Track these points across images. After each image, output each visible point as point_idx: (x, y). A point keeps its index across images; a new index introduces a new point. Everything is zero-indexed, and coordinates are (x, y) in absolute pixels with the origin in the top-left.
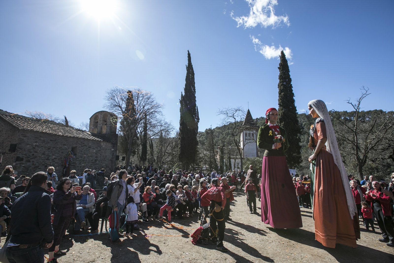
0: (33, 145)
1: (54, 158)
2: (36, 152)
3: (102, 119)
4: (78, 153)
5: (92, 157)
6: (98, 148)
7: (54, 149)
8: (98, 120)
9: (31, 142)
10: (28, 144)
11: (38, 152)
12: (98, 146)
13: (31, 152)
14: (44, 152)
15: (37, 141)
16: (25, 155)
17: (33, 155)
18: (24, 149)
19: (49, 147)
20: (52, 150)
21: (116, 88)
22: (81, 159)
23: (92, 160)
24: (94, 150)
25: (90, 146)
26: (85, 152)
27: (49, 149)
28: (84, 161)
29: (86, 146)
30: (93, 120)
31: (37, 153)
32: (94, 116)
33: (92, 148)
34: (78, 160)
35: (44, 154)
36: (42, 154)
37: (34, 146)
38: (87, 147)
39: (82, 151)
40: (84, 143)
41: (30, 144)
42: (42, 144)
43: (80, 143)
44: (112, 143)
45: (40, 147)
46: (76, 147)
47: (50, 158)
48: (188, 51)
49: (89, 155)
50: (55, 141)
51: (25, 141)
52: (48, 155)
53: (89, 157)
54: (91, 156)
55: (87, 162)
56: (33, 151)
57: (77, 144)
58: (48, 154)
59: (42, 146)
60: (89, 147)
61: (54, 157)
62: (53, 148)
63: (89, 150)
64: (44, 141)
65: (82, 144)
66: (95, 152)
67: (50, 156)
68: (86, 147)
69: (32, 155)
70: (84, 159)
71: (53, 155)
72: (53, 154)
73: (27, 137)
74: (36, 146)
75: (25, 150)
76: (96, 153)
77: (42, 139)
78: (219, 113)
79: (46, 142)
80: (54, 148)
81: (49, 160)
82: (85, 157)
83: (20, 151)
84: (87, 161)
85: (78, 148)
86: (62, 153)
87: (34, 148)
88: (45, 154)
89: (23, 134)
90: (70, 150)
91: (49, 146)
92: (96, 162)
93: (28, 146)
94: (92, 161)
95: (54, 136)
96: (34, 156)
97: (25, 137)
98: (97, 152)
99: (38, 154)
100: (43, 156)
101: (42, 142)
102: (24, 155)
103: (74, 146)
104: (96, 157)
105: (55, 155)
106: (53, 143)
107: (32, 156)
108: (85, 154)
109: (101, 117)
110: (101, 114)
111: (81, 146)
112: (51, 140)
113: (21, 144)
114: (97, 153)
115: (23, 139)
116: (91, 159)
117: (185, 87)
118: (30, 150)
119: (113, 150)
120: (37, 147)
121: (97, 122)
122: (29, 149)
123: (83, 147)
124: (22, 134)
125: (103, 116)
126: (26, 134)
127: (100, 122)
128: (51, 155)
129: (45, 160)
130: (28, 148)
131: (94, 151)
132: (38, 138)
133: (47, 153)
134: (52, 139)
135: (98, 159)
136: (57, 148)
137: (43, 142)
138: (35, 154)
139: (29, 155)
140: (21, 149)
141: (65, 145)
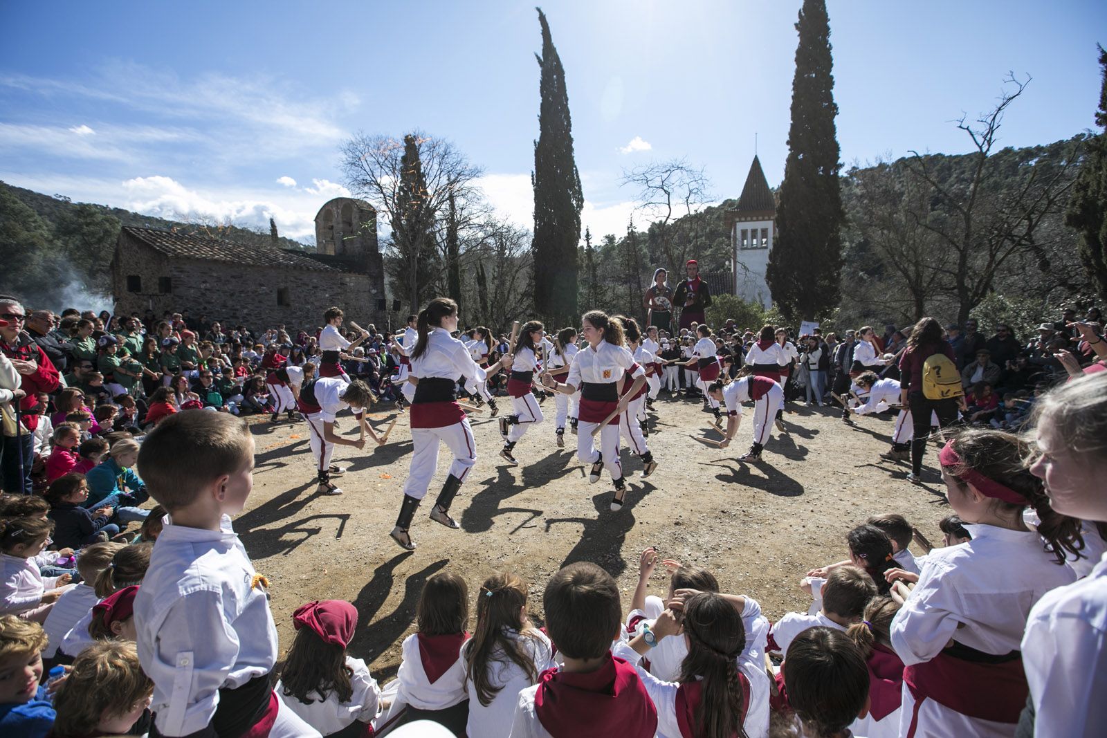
0: (201, 289)
1: (247, 314)
2: (209, 303)
3: (340, 219)
4: (293, 301)
6: (333, 288)
7: (243, 295)
8: (334, 220)
9: (195, 283)
10: (190, 287)
12: (334, 284)
13: (200, 304)
14: (225, 301)
15: (206, 280)
17: (205, 308)
18: (185, 297)
19: (232, 292)
20: (239, 296)
26: (307, 298)
27: (232, 295)
28: (307, 317)
29: (308, 285)
30: (321, 221)
32: (323, 213)
33: (321, 290)
34: (294, 315)
35: (225, 306)
37: (204, 292)
38: (310, 287)
39: (299, 298)
40: (301, 280)
41: (194, 288)
42: (217, 285)
43: (292, 279)
44: (371, 276)
45: (215, 293)
46: (286, 288)
48: (539, 10)
49: (317, 304)
50: (242, 277)
51: (184, 282)
53: (317, 309)
54: (321, 307)
55: (315, 320)
57: (287, 282)
59: (218, 290)
60: (314, 287)
61: (245, 311)
63: (315, 293)
64: (219, 280)
65: (297, 282)
66: (328, 297)
67: (237, 310)
68: (307, 288)
70: (307, 313)
71: (244, 307)
73: (185, 272)
74: (206, 289)
75: (187, 299)
76: (331, 301)
77: (215, 275)
78: (626, 180)
79: (223, 281)
80: (241, 292)
81: (237, 318)
82: (308, 309)
85: (290, 291)
86: (260, 302)
87: (203, 294)
89: (178, 265)
90: (275, 296)
91: (230, 288)
93: (192, 291)
95: (239, 268)
96: (207, 311)
97: (182, 272)
98: (333, 298)
99: (214, 306)
100: (223, 310)
101: (215, 281)
103: (282, 285)
105: (247, 308)
106: (237, 282)
107: (203, 311)
108: (308, 303)
109: (338, 213)
110: (337, 207)
111: (297, 287)
112: (232, 277)
113: (178, 288)
115: (179, 278)
117: (540, 114)
118: (198, 300)
119: (374, 291)
120: (208, 292)
121: (332, 228)
122: (195, 298)
123: (300, 286)
125: (343, 211)
126: (184, 267)
127: (338, 225)
130: (193, 296)
131: (327, 295)
132: (207, 273)
133: (230, 303)
134: (234, 274)
136: (248, 292)
137: (217, 281)
138: (209, 307)
139: (198, 310)
140: (181, 298)
141: (261, 285)
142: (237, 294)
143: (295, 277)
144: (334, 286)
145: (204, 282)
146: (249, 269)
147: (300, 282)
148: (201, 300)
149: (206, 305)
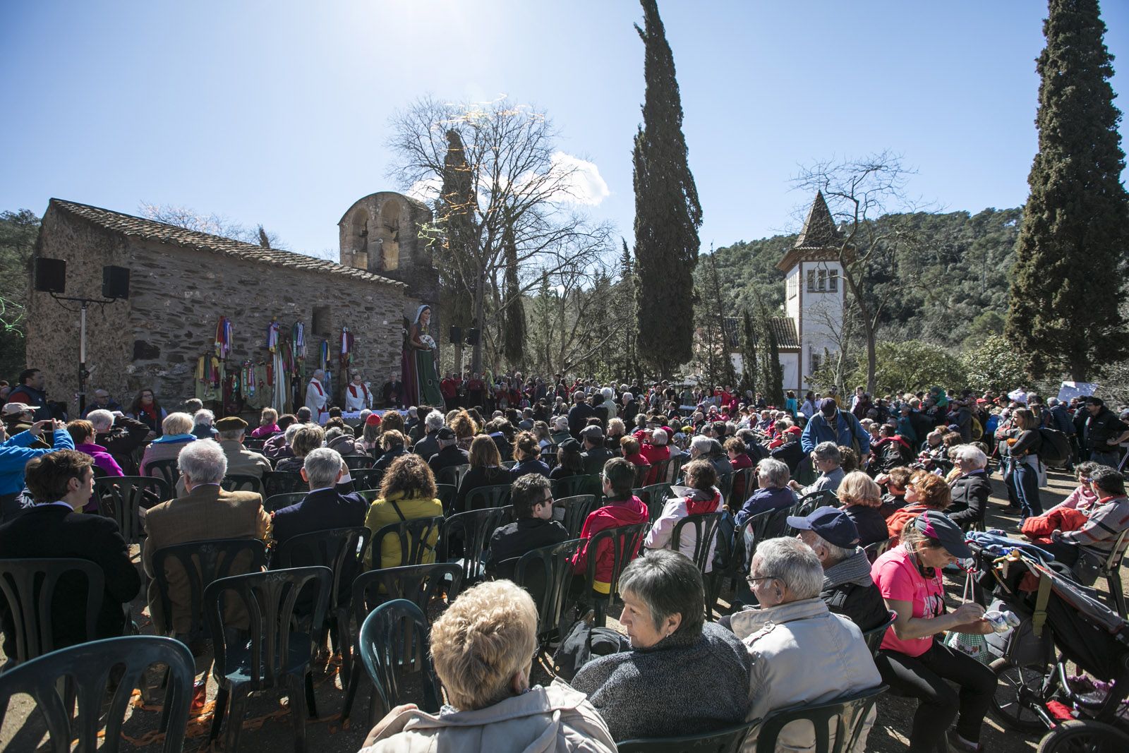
0: (184, 299)
2: (197, 325)
3: (379, 222)
4: (336, 329)
5: (381, 343)
6: (394, 312)
7: (257, 315)
8: (369, 223)
9: (175, 288)
10: (164, 295)
11: (204, 325)
12: (396, 305)
13: (181, 326)
15: (194, 284)
16: (163, 335)
17: (189, 335)
18: (154, 313)
19: (239, 308)
20: (250, 317)
21: (428, 100)
23: (380, 355)
24: (384, 319)
25: (369, 305)
26: (356, 325)
27: (239, 314)
29: (358, 305)
30: (349, 227)
31: (201, 330)
32: (353, 214)
33: (377, 313)
37: (189, 305)
38: (362, 309)
39: (345, 324)
40: (349, 295)
41: (171, 296)
42: (214, 294)
43: (337, 293)
45: (209, 308)
46: (327, 307)
47: (246, 346)
49: (370, 335)
50: (256, 284)
51: (154, 285)
52: (240, 336)
53: (371, 343)
54: (375, 341)
55: (365, 361)
56: (187, 319)
57: (328, 298)
58: (239, 333)
59: (215, 304)
60: (367, 309)
61: (259, 343)
62: (253, 312)
63: (368, 318)
64: (218, 285)
65: (342, 299)
66: (386, 325)
67: (245, 340)
68: (357, 309)
69: (186, 335)
71: (256, 336)
72: (256, 333)
73: (158, 266)
74: (194, 301)
75: (158, 318)
76: (390, 331)
77: (211, 276)
79: (225, 289)
80: (253, 309)
81: (245, 353)
82: (357, 344)
83: (143, 322)
84: (365, 357)
85: (332, 312)
87: (188, 310)
89: (143, 255)
91: (237, 302)
92: (394, 359)
93: (168, 303)
94: (382, 356)
95: (252, 268)
96: (192, 340)
97: (151, 266)
99: (206, 332)
101: (211, 288)
102: (158, 337)
103: (321, 302)
104: (391, 344)
106: (248, 291)
107: (186, 338)
109: (377, 213)
110: (376, 205)
111: (342, 306)
112: (242, 282)
113: (141, 294)
114: (394, 330)
115: (145, 277)
116: (378, 350)
117: (644, 102)
118: (178, 319)
120: (197, 306)
121: (366, 233)
122: (173, 315)
123: (348, 306)
124: (139, 258)
125: (384, 212)
126: (154, 258)
127: (376, 231)
130: (168, 311)
131: (385, 322)
132: (197, 272)
134: (245, 277)
136: (266, 309)
137: (214, 288)
138: (196, 332)
139: (177, 336)
140: (146, 313)
141: (288, 300)
142: (247, 313)
143: (340, 290)
144: (395, 309)
145: (192, 288)
146: (270, 272)
147: (348, 298)
148: (183, 319)
149: (191, 329)
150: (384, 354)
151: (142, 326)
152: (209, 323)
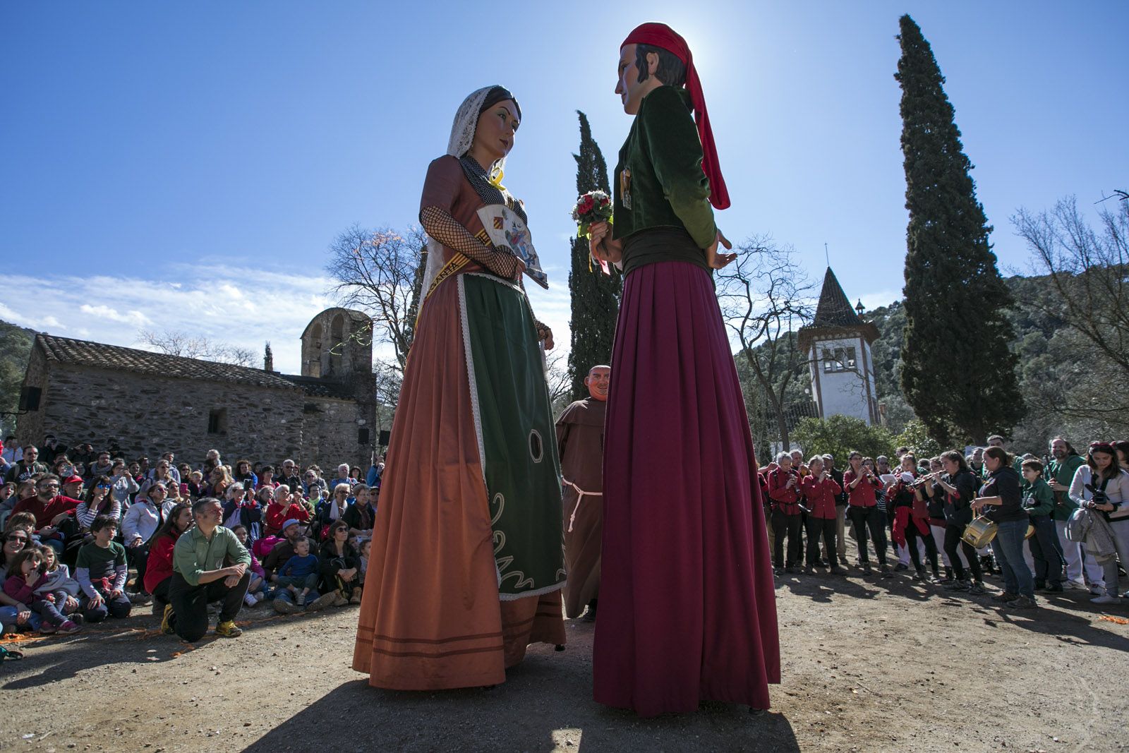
0: (91, 407)
1: (158, 445)
2: (100, 427)
3: (329, 334)
4: (232, 427)
5: (277, 440)
6: (293, 412)
7: (155, 417)
8: (323, 336)
9: (83, 398)
10: (74, 404)
11: (106, 427)
12: (295, 406)
13: (86, 428)
14: (126, 425)
15: (101, 394)
16: (68, 435)
17: (92, 435)
18: (63, 418)
19: (139, 413)
20: (149, 419)
22: (242, 447)
23: (277, 450)
24: (282, 418)
25: (267, 407)
26: (253, 424)
27: (139, 417)
28: (250, 451)
29: (256, 406)
30: (308, 339)
31: (104, 430)
32: (311, 328)
33: (275, 413)
34: (230, 448)
35: (124, 432)
36: (120, 432)
37: (94, 411)
38: (260, 410)
39: (242, 423)
40: (246, 398)
41: (80, 405)
42: (118, 402)
43: (235, 397)
44: (359, 403)
45: (112, 413)
46: (224, 410)
47: (143, 443)
49: (267, 433)
50: (157, 392)
51: (66, 396)
52: (138, 435)
53: (268, 439)
54: (272, 437)
55: (262, 455)
56: (91, 423)
57: (225, 402)
58: (138, 432)
59: (118, 410)
60: (265, 410)
61: (156, 440)
62: (153, 415)
63: (266, 417)
64: (122, 394)
65: (239, 402)
66: (284, 424)
67: (143, 438)
68: (255, 410)
69: (89, 435)
70: (251, 445)
71: (153, 435)
72: (154, 432)
73: (71, 382)
74: (99, 408)
75: (66, 421)
76: (288, 428)
77: (116, 387)
79: (127, 397)
80: (153, 413)
81: (143, 449)
82: (253, 440)
83: (53, 425)
84: (261, 452)
85: (228, 413)
86: (181, 427)
87: (93, 415)
88: (128, 433)
89: (60, 374)
90: (205, 420)
91: (138, 407)
93: (76, 410)
95: (154, 380)
96: (94, 439)
97: (65, 382)
98: (292, 425)
99: (107, 432)
100: (122, 438)
101: (115, 398)
102: (65, 437)
103: (218, 406)
104: (289, 440)
105: (158, 435)
106: (149, 399)
107: (88, 438)
108: (253, 431)
109: (328, 326)
110: (328, 320)
111: (240, 408)
112: (144, 392)
113: (54, 404)
114: (292, 428)
115: (59, 390)
116: (275, 446)
118: (84, 422)
119: (362, 422)
120: (101, 411)
121: (320, 344)
122: (80, 419)
123: (245, 408)
124: (56, 376)
125: (333, 324)
126: (69, 376)
127: (326, 342)
128: (147, 434)
129: (128, 450)
130: (75, 416)
131: (283, 421)
132: (105, 385)
133: (133, 428)
134: (147, 388)
135: (296, 446)
136: (165, 413)
137: (118, 397)
138: (99, 432)
139: (81, 436)
140: (56, 418)
141: (186, 404)
142: (147, 416)
143: (239, 396)
144: (295, 409)
145: (98, 398)
146: (171, 382)
147: (246, 402)
148: (88, 422)
149: (95, 430)
150: (280, 449)
151: (52, 429)
152: (111, 425)
